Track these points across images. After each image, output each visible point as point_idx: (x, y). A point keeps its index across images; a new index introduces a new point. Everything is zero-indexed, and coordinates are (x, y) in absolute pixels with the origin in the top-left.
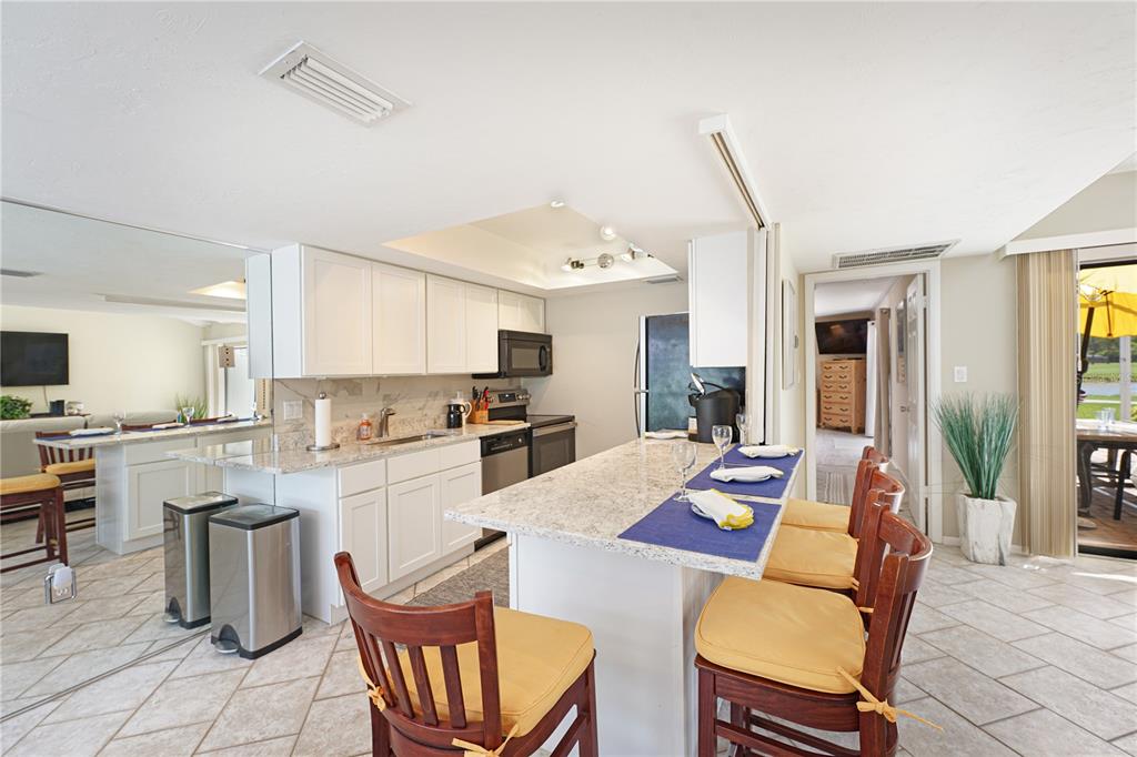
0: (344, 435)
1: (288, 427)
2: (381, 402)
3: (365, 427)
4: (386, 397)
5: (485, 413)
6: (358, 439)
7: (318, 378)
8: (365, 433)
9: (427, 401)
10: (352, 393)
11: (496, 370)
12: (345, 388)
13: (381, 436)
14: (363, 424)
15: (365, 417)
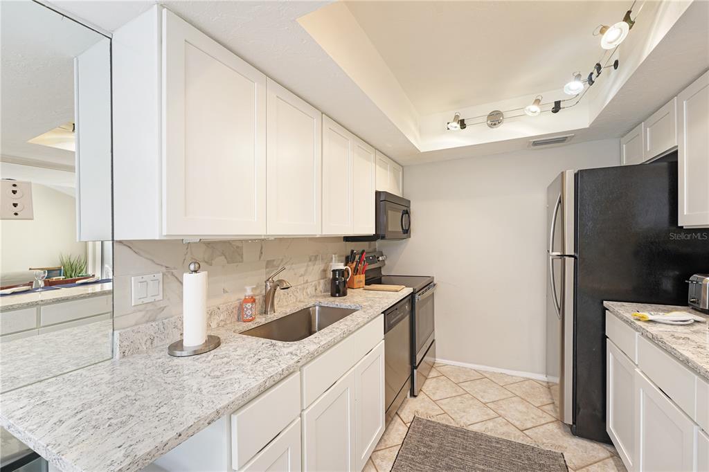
0: (222, 318)
1: (140, 315)
2: (264, 271)
3: (249, 305)
4: (269, 264)
5: (362, 277)
6: (238, 320)
7: (187, 240)
8: (249, 313)
9: (308, 266)
10: (231, 260)
11: (372, 232)
12: (223, 254)
13: (266, 312)
14: (246, 301)
15: (249, 292)
